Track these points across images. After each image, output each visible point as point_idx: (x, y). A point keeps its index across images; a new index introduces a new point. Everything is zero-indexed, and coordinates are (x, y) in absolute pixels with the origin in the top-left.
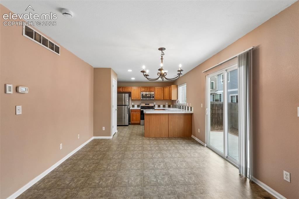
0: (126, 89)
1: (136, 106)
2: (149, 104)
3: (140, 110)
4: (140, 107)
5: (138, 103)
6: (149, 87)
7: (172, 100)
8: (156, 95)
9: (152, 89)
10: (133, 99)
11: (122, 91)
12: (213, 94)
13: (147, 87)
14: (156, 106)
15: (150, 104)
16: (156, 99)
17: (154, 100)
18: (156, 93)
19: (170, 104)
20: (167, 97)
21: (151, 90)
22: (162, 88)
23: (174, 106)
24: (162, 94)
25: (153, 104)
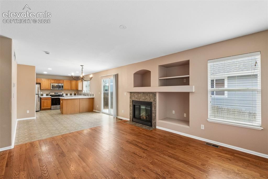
2: (58, 93)
4: (50, 95)
5: (47, 92)
6: (58, 80)
7: (79, 90)
9: (61, 82)
10: (42, 89)
16: (64, 89)
18: (65, 85)
19: (76, 93)
20: (74, 88)
22: (70, 81)
23: (79, 94)
24: (70, 85)
25: (61, 93)
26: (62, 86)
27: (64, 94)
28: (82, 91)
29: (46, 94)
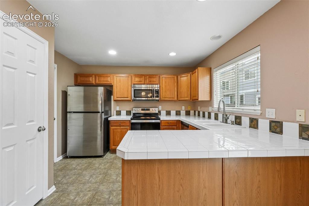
0: (102, 79)
1: (124, 113)
2: (149, 110)
3: (130, 121)
4: (132, 114)
5: (128, 107)
6: (149, 75)
7: (200, 99)
8: (164, 91)
9: (154, 79)
10: (116, 99)
11: (94, 82)
12: (231, 95)
13: (145, 76)
14: (163, 113)
15: (151, 109)
16: (162, 99)
17: (158, 100)
18: (164, 87)
19: (189, 109)
20: (185, 94)
21: (153, 81)
22: (176, 78)
23: (199, 112)
24: (176, 89)
25: (157, 109)
26: (157, 92)
27: (162, 112)
28: (210, 102)
29: (127, 111)
